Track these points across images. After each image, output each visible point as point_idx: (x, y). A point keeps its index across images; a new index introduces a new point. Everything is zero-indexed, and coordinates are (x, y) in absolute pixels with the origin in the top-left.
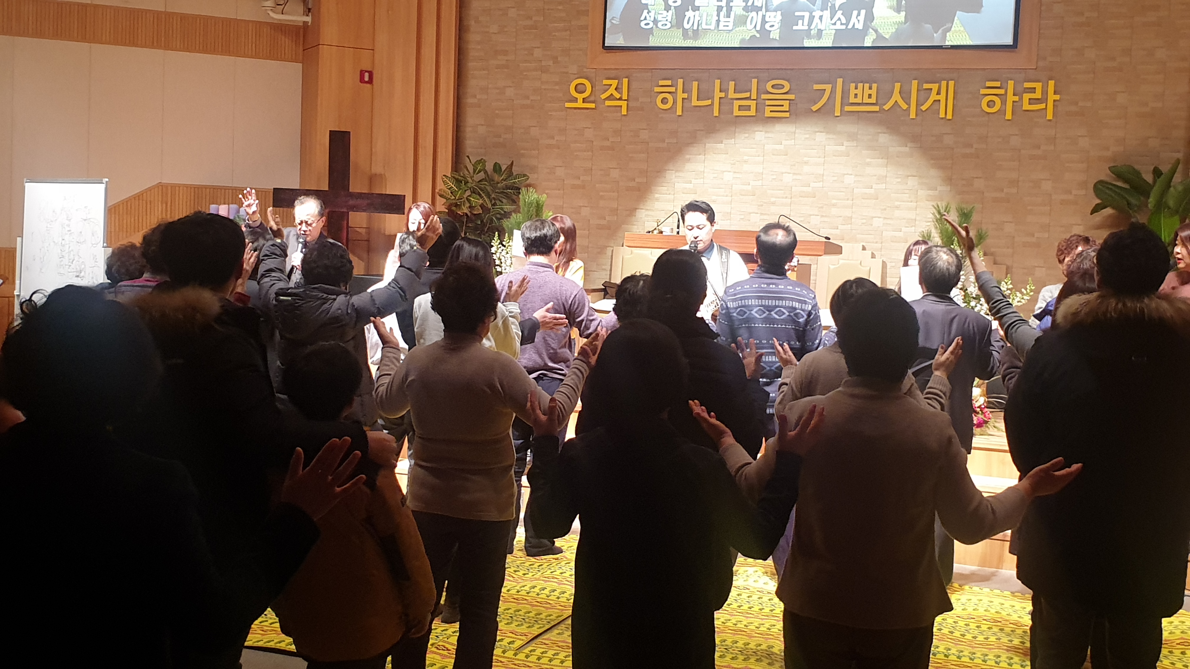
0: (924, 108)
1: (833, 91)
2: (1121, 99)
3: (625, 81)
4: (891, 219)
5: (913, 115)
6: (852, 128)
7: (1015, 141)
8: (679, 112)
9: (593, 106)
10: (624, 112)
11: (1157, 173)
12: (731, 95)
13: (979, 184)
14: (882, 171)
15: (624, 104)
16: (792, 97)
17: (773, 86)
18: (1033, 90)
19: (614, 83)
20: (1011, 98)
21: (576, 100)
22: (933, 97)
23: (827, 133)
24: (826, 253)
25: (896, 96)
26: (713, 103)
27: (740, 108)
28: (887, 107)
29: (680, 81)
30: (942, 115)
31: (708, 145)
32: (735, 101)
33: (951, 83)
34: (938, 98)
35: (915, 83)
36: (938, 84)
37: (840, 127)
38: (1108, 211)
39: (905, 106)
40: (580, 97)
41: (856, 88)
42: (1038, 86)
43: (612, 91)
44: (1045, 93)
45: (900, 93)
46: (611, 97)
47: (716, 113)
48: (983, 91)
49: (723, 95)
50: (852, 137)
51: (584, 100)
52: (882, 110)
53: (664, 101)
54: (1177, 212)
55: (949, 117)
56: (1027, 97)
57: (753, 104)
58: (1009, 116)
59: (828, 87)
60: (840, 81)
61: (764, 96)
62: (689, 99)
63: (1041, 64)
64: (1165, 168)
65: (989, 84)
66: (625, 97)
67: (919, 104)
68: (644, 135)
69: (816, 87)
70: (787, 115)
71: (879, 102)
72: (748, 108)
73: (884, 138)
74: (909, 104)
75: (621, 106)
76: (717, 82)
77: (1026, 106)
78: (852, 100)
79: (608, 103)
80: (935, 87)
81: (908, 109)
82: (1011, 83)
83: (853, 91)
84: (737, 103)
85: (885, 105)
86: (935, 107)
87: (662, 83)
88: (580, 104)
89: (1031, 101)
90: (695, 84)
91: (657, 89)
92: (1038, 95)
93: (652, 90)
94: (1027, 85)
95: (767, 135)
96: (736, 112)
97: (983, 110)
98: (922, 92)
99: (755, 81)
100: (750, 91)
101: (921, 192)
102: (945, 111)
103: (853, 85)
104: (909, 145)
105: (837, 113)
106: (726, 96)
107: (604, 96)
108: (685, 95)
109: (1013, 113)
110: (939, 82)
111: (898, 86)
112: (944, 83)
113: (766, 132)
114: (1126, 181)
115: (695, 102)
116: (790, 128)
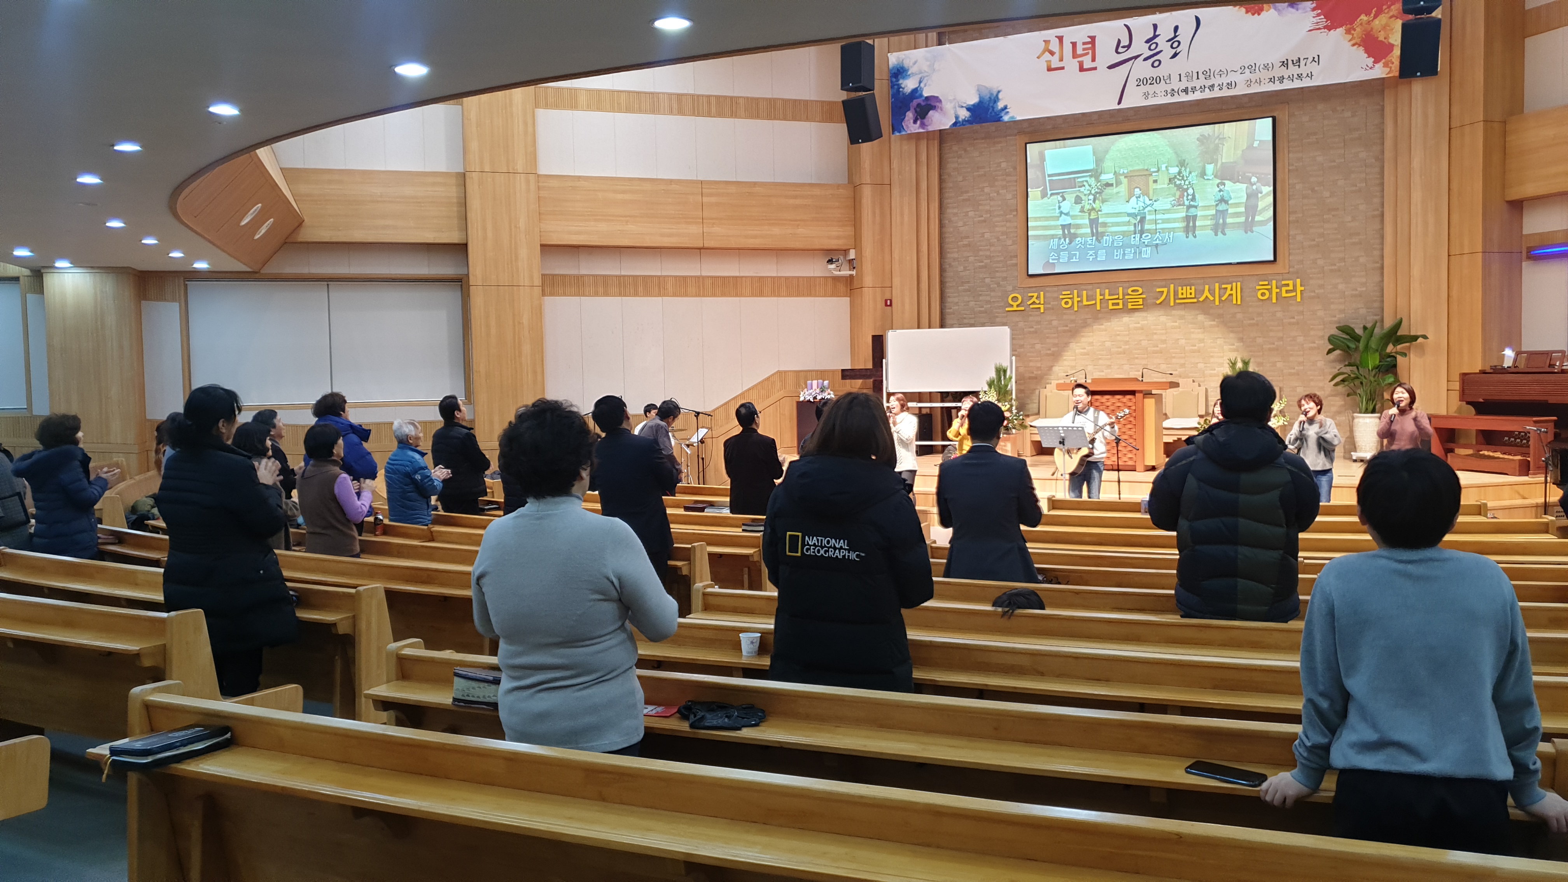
0: (1223, 299)
1: (1169, 292)
2: (1341, 287)
3: (1042, 293)
4: (1209, 363)
5: (1217, 303)
6: (1182, 313)
7: (1279, 315)
8: (1076, 309)
9: (1023, 308)
10: (1042, 311)
11: (1365, 328)
12: (1107, 297)
13: (1260, 340)
14: (1201, 336)
15: (1042, 307)
16: (1144, 296)
17: (1132, 291)
18: (1288, 285)
19: (1035, 295)
20: (1275, 290)
21: (1012, 306)
22: (1229, 292)
23: (1167, 316)
24: (1170, 388)
25: (1206, 293)
26: (1096, 303)
27: (1113, 304)
28: (1201, 299)
29: (1075, 292)
30: (1234, 302)
31: (1094, 327)
32: (1110, 301)
33: (1239, 284)
34: (1231, 292)
35: (1217, 285)
36: (1230, 285)
37: (1174, 312)
38: (1338, 352)
39: (1212, 298)
40: (1015, 304)
41: (1182, 289)
42: (1291, 283)
43: (1034, 299)
44: (1295, 286)
45: (1209, 291)
46: (1034, 303)
47: (1098, 308)
48: (1258, 287)
49: (1102, 297)
50: (1182, 317)
51: (1018, 306)
52: (1198, 302)
53: (1066, 303)
54: (1377, 350)
55: (1239, 303)
56: (1284, 289)
57: (1121, 302)
58: (1274, 301)
59: (1165, 290)
60: (1172, 286)
61: (1127, 297)
62: (1081, 301)
63: (1291, 270)
64: (1369, 325)
65: (1261, 283)
66: (1042, 302)
67: (1220, 297)
68: (1055, 323)
69: (1158, 290)
70: (1142, 307)
71: (1197, 296)
72: (1118, 304)
73: (1201, 317)
74: (1214, 297)
75: (1040, 308)
76: (1098, 291)
77: (1284, 295)
78: (1180, 296)
79: (1032, 306)
80: (1229, 286)
81: (1214, 300)
82: (1274, 282)
83: (1180, 291)
84: (1111, 302)
85: (1200, 298)
86: (1230, 297)
87: (1064, 293)
88: (1015, 308)
89: (1287, 292)
90: (1085, 292)
91: (1061, 297)
92: (1291, 288)
93: (1058, 297)
94: (1284, 282)
95: (1130, 319)
96: (1111, 307)
97: (1258, 298)
98: (1222, 291)
99: (1121, 289)
100: (1118, 294)
101: (1225, 347)
102: (1237, 299)
103: (1180, 288)
104: (1216, 320)
105: (1172, 304)
106: (1104, 298)
107: (1029, 303)
108: (1079, 299)
109: (1277, 299)
110: (1231, 283)
111: (1207, 287)
112: (1234, 284)
113: (1129, 317)
114: (1348, 334)
115: (1085, 303)
116: (1144, 314)
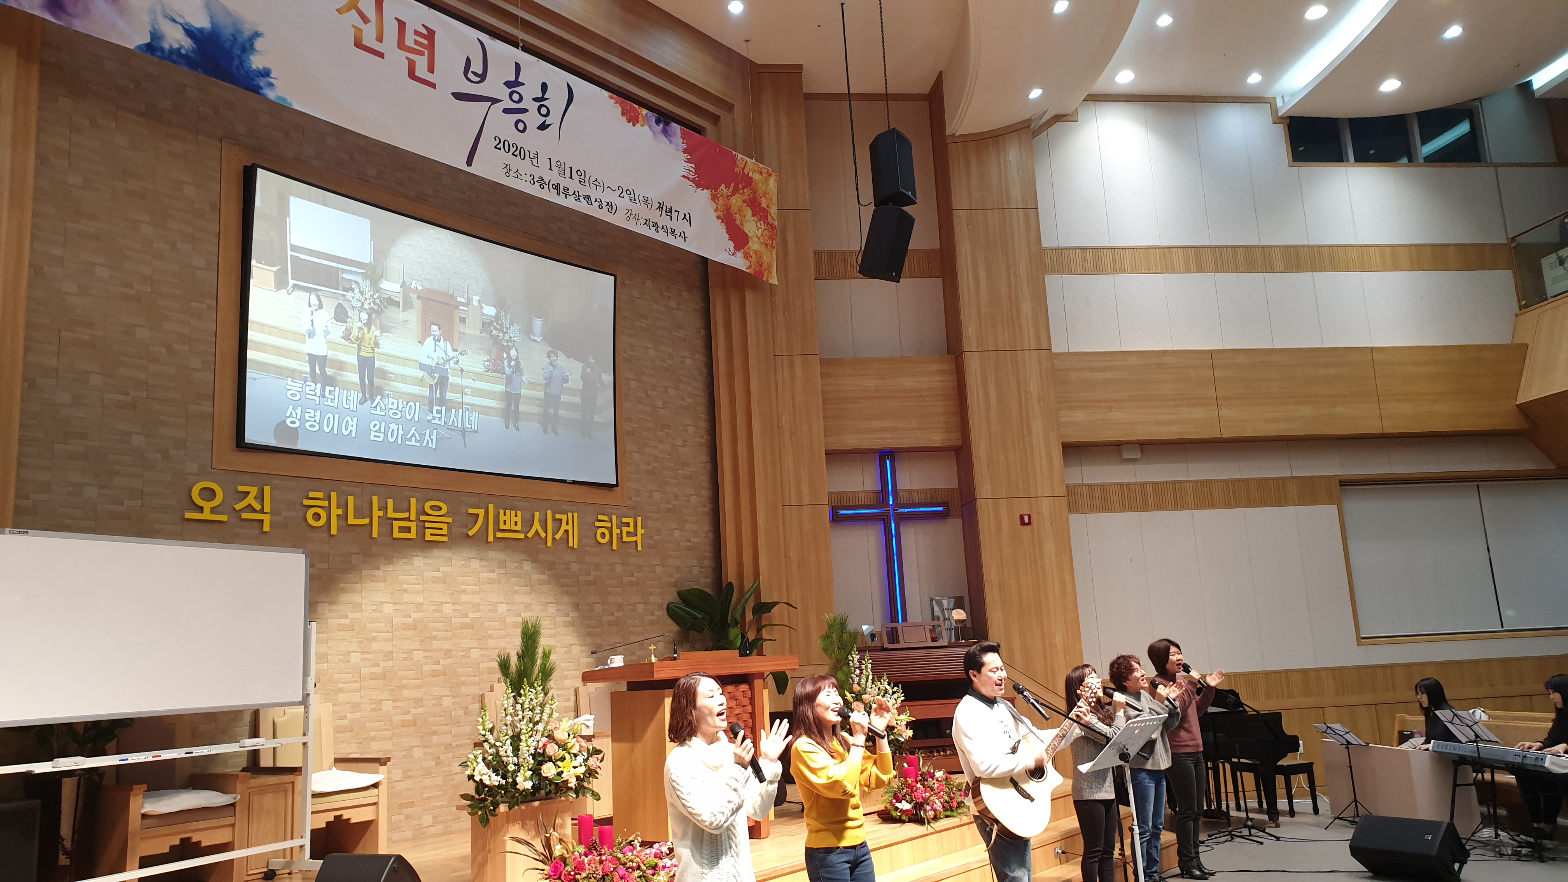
0: (557, 537)
1: (486, 517)
6: (503, 557)
8: (335, 531)
12: (390, 514)
14: (527, 597)
16: (449, 520)
17: (430, 508)
18: (628, 524)
20: (615, 531)
21: (200, 509)
23: (481, 560)
25: (537, 525)
26: (371, 523)
27: (400, 529)
28: (530, 535)
30: (570, 545)
31: (364, 572)
32: (394, 522)
33: (576, 516)
35: (549, 513)
36: (566, 516)
37: (493, 555)
39: (543, 535)
40: (207, 505)
41: (505, 515)
42: (631, 521)
45: (539, 521)
47: (377, 534)
48: (597, 524)
49: (381, 513)
52: (524, 539)
53: (316, 517)
55: (575, 546)
56: (625, 530)
57: (412, 526)
58: (615, 547)
59: (482, 512)
60: (491, 506)
61: (423, 518)
62: (345, 516)
65: (601, 517)
69: (471, 510)
70: (445, 539)
71: (525, 529)
72: (408, 531)
73: (527, 566)
74: (546, 533)
76: (375, 499)
77: (625, 539)
78: (503, 526)
81: (547, 538)
83: (502, 517)
84: (396, 524)
86: (565, 537)
87: (312, 494)
89: (628, 534)
91: (307, 502)
92: (632, 529)
93: (300, 503)
95: (427, 560)
96: (395, 535)
98: (556, 522)
99: (413, 501)
100: (410, 511)
104: (547, 572)
105: (490, 538)
106: (385, 515)
108: (340, 512)
109: (617, 544)
110: (566, 513)
111: (537, 515)
115: (351, 520)
116: (447, 554)
